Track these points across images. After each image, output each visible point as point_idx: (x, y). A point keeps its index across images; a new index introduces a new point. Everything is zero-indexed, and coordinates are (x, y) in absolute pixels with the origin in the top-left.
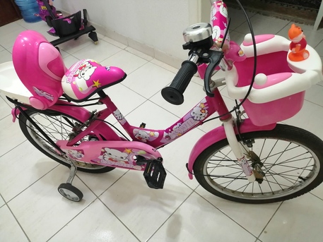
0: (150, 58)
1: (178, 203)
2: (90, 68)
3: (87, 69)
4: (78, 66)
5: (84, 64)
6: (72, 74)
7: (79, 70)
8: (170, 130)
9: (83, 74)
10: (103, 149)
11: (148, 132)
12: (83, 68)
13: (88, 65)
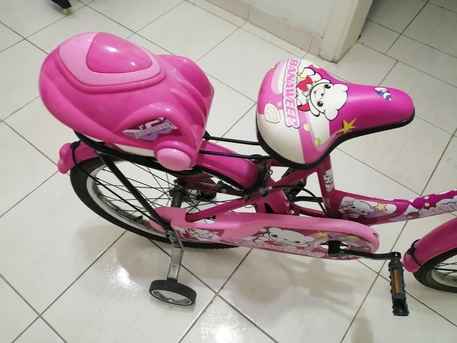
0: (239, 21)
2: (327, 87)
3: (320, 89)
4: (289, 78)
5: (304, 76)
6: (290, 101)
7: (300, 91)
8: (427, 205)
9: (320, 104)
10: (267, 228)
11: (374, 204)
12: (309, 86)
13: (316, 77)
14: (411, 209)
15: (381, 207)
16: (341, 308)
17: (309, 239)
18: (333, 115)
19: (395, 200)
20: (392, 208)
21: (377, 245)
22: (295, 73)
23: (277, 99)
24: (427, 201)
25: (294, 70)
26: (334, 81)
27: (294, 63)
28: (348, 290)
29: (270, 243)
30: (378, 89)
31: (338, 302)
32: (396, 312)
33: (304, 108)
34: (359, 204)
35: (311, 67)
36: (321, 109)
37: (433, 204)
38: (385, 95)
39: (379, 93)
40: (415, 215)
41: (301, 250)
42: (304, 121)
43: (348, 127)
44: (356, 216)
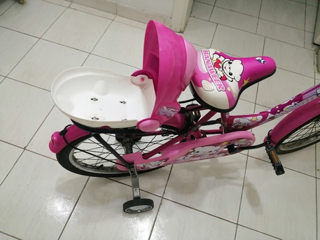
1: (242, 172)
2: (230, 63)
3: (226, 65)
4: (207, 62)
5: (215, 59)
6: (215, 76)
7: (217, 69)
8: (278, 111)
9: (231, 74)
10: (194, 149)
11: (250, 118)
12: (220, 65)
13: (222, 59)
14: (270, 115)
15: (254, 119)
16: (235, 181)
17: (218, 148)
18: (238, 78)
19: (261, 113)
20: (260, 118)
21: (254, 140)
22: (209, 58)
23: (207, 76)
24: (278, 109)
25: (208, 57)
26: (232, 59)
27: (206, 53)
28: (235, 170)
29: (194, 157)
30: (257, 59)
31: (232, 178)
32: (278, 173)
33: (223, 78)
34: (243, 121)
35: (216, 53)
36: (232, 77)
37: (282, 110)
38: (262, 61)
39: (258, 60)
40: (272, 118)
41: (212, 155)
42: (226, 86)
43: (246, 82)
44: (241, 127)
